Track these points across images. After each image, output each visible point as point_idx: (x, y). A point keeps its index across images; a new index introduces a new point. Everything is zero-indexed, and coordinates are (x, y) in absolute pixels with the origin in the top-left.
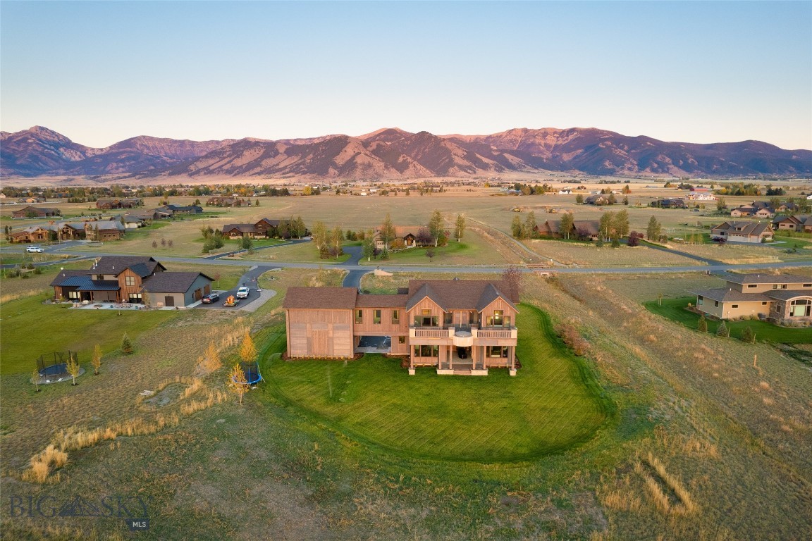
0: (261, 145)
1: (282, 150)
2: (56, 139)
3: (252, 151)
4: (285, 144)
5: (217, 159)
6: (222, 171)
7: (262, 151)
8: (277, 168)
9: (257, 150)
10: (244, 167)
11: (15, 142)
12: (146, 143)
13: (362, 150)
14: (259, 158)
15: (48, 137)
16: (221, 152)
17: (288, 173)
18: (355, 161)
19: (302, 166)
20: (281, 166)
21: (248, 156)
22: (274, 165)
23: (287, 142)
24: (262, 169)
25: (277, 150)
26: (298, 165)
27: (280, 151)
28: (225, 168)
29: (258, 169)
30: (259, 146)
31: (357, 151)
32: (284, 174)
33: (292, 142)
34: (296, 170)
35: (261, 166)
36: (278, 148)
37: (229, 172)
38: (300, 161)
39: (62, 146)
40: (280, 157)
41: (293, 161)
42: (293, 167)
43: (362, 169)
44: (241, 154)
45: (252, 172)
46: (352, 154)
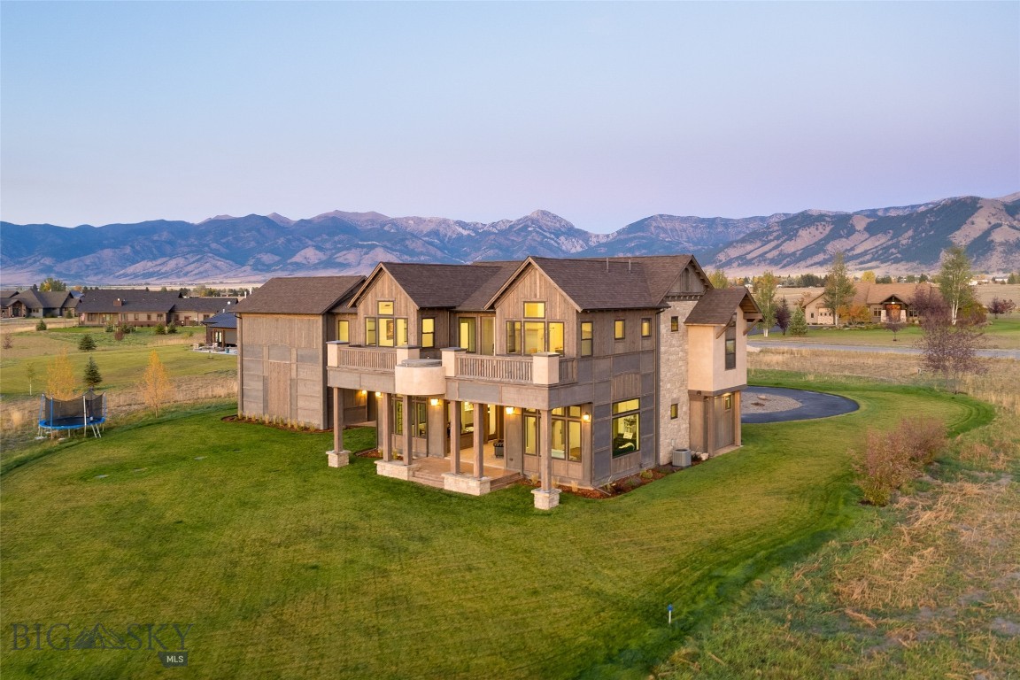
0: (828, 219)
1: (860, 224)
2: (558, 225)
3: (813, 229)
4: (868, 216)
5: (759, 244)
6: (765, 260)
7: (828, 229)
8: (850, 254)
9: (820, 227)
10: (798, 253)
11: (515, 232)
12: (663, 224)
13: (1006, 221)
14: (821, 240)
15: (549, 224)
16: (765, 233)
17: (869, 261)
18: (990, 238)
19: (893, 250)
20: (858, 251)
21: (806, 237)
22: (847, 250)
23: (873, 213)
24: (826, 257)
25: (853, 226)
26: (887, 248)
27: (857, 228)
28: (769, 256)
29: (821, 257)
30: (824, 220)
31: (994, 221)
32: (861, 263)
33: (880, 213)
34: (882, 256)
35: (825, 252)
36: (855, 223)
37: (774, 262)
38: (891, 242)
39: (563, 233)
40: (856, 237)
41: (877, 244)
42: (877, 252)
43: (1004, 252)
44: (795, 236)
45: (810, 261)
46: (986, 226)
